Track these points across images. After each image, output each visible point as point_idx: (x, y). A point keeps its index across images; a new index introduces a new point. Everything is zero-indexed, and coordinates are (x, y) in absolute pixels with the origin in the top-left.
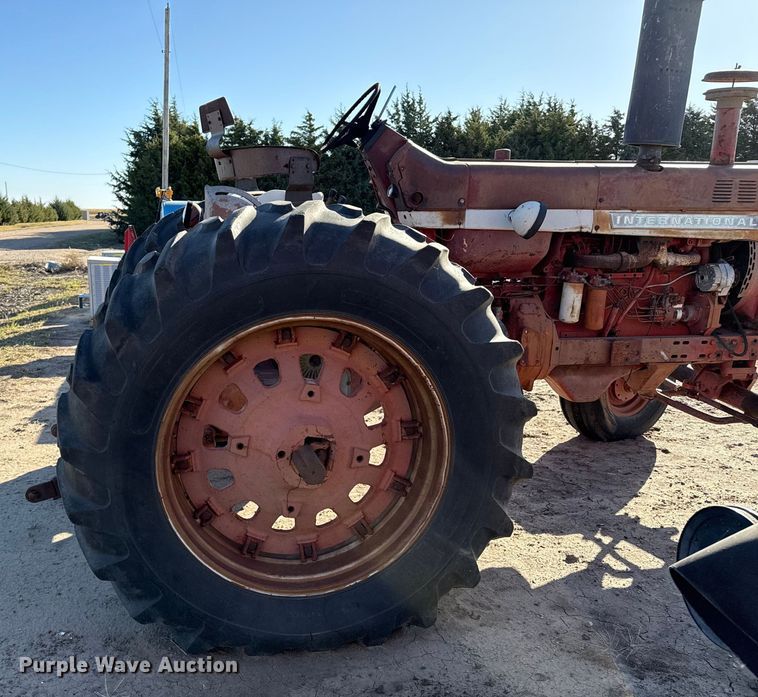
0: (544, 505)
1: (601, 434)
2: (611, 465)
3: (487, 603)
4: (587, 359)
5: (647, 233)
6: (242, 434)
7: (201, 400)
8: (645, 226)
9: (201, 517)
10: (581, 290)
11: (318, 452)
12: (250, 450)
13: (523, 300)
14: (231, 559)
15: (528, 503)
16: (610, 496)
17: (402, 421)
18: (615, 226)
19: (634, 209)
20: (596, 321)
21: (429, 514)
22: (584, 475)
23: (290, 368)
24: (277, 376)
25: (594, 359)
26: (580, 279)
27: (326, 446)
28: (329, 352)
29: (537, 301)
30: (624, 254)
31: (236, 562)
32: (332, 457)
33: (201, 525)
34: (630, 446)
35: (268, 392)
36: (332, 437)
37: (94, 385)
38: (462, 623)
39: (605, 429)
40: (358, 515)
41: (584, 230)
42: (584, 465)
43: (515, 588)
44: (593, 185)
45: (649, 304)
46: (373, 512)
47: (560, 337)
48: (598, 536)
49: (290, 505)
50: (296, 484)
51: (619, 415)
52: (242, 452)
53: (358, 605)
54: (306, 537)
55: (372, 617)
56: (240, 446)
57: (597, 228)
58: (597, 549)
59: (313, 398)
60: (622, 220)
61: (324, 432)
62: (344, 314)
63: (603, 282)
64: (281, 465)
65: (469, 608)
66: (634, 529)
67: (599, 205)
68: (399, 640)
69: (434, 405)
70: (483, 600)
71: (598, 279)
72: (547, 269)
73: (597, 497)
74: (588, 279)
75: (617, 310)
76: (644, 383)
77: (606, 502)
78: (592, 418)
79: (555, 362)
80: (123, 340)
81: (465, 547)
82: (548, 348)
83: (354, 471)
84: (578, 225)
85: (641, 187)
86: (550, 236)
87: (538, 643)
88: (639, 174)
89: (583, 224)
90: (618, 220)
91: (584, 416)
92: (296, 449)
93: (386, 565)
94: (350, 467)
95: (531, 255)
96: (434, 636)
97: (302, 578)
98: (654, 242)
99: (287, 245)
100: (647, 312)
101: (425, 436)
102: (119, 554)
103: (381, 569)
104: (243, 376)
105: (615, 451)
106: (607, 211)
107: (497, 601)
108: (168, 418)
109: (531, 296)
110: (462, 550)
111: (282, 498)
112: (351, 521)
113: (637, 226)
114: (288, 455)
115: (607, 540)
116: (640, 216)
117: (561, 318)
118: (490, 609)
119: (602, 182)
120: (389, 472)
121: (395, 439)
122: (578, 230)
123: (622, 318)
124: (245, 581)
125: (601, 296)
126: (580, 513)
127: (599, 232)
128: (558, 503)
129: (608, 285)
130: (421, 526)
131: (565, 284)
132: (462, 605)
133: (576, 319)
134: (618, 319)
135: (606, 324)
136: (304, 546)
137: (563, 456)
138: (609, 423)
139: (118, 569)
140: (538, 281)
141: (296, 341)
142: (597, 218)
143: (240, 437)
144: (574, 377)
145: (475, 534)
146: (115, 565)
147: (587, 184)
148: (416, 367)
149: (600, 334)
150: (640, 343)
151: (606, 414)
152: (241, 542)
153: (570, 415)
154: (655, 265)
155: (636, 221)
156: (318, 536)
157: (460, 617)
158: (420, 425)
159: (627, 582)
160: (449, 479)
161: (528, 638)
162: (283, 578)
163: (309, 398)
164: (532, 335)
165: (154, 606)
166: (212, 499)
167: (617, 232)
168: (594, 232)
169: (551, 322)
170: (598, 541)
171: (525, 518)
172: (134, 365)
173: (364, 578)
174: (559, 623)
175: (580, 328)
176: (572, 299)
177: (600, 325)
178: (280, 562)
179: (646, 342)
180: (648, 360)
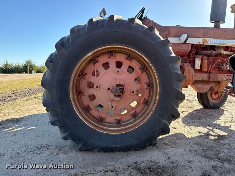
0: (193, 121)
1: (209, 106)
2: (212, 113)
3: (174, 142)
4: (203, 79)
5: (217, 45)
6: (98, 83)
7: (87, 73)
8: (217, 43)
9: (86, 109)
10: (200, 60)
11: (120, 89)
12: (100, 88)
13: (184, 63)
14: (94, 122)
15: (188, 120)
16: (212, 119)
17: (146, 83)
18: (208, 42)
19: (213, 38)
20: (205, 69)
21: (153, 109)
22: (204, 115)
23: (113, 65)
24: (109, 67)
25: (205, 79)
26: (200, 57)
27: (122, 87)
28: (124, 61)
29: (188, 63)
30: (212, 51)
31: (95, 123)
32: (124, 91)
33: (86, 112)
34: (217, 110)
35: (106, 71)
36: (124, 84)
37: (51, 63)
38: (166, 147)
39: (210, 105)
40: (134, 111)
41: (200, 43)
42: (204, 113)
43: (183, 139)
44: (202, 31)
45: (219, 65)
46: (138, 110)
47: (195, 73)
48: (208, 127)
49: (112, 106)
50: (113, 99)
51: (213, 102)
52: (98, 89)
53: (132, 137)
54: (118, 117)
55: (136, 141)
56: (97, 87)
57: (204, 43)
58: (208, 130)
59: (119, 73)
60: (210, 41)
61: (122, 83)
62: (126, 45)
63: (206, 58)
64: (109, 92)
65: (168, 143)
66: (219, 127)
67: (204, 37)
68: (145, 150)
69: (154, 75)
70: (173, 141)
71: (205, 57)
72: (191, 55)
73: (208, 120)
74: (202, 57)
75: (210, 66)
76: (219, 88)
77: (210, 121)
78: (206, 102)
79: (194, 79)
80: (60, 50)
81: (165, 120)
82: (192, 76)
83: (131, 96)
84: (198, 42)
85: (215, 32)
86: (191, 45)
87: (189, 153)
88: (214, 29)
89: (200, 42)
90: (209, 41)
91: (204, 101)
92: (113, 87)
93: (141, 125)
94: (130, 95)
95: (186, 50)
96: (157, 150)
97: (115, 129)
98: (219, 47)
99: (109, 23)
100: (219, 67)
101: (153, 87)
102: (58, 117)
103: (139, 126)
104: (99, 67)
105: (213, 111)
106: (206, 39)
107: (177, 142)
108: (74, 75)
109: (187, 62)
110: (164, 121)
111: (110, 103)
112: (131, 113)
113: (215, 43)
114: (111, 89)
115: (211, 128)
116: (215, 40)
117: (195, 68)
118: (175, 143)
119: (205, 31)
120: (143, 98)
121: (144, 88)
122: (199, 43)
123: (212, 68)
124: (97, 128)
125: (206, 62)
126: (203, 123)
127: (204, 44)
128: (197, 121)
129: (207, 59)
130: (151, 113)
131: (196, 59)
132: (166, 142)
133: (199, 68)
134: (210, 69)
135: (208, 70)
136: (117, 120)
137: (199, 111)
138: (211, 103)
139: (57, 122)
140: (188, 58)
141: (114, 57)
142: (203, 40)
143: (97, 84)
144: (200, 85)
145: (168, 115)
146: (56, 120)
147: (200, 31)
148: (148, 63)
149: (206, 73)
150: (217, 75)
151: (210, 101)
152: (98, 118)
153: (200, 101)
154: (220, 54)
155: (214, 41)
156: (121, 117)
157: (165, 145)
158: (151, 84)
159: (216, 138)
160: (159, 98)
161: (186, 151)
162: (109, 128)
163: (117, 73)
164: (187, 72)
165: (68, 134)
166: (90, 104)
167: (209, 44)
168: (203, 44)
169: (192, 69)
170: (208, 129)
171: (187, 123)
172: (63, 57)
173: (134, 129)
174: (196, 148)
175: (200, 71)
176: (198, 62)
177: (206, 70)
178: (110, 125)
179: (219, 75)
180: (220, 80)
